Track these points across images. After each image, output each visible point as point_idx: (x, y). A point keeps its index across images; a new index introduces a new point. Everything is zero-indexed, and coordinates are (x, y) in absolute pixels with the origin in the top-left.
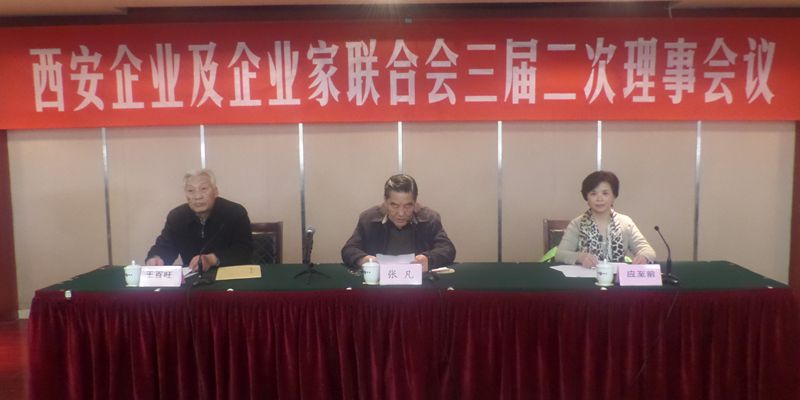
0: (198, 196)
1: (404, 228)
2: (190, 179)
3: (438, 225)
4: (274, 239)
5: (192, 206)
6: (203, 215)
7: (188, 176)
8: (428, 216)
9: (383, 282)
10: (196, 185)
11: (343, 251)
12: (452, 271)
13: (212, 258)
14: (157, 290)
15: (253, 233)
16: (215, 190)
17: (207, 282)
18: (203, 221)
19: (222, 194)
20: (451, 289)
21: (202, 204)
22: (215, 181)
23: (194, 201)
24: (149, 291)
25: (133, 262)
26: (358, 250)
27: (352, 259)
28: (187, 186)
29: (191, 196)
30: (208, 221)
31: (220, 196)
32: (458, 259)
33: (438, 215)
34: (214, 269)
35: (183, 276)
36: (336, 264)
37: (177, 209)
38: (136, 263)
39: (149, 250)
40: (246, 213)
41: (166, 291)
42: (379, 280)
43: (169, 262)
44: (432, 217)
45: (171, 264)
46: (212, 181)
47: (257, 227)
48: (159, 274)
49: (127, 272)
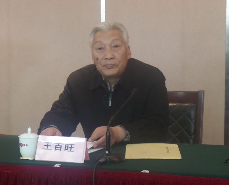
0: (109, 56)
2: (98, 34)
4: (193, 113)
5: (99, 67)
6: (112, 81)
7: (96, 30)
10: (107, 41)
13: (119, 131)
14: (57, 166)
15: (170, 104)
16: (127, 50)
17: (116, 160)
18: (111, 87)
19: (136, 55)
21: (113, 66)
22: (128, 38)
23: (104, 62)
24: (48, 166)
25: (29, 130)
28: (95, 42)
29: (100, 55)
30: (118, 87)
31: (133, 56)
34: (122, 144)
35: (87, 150)
37: (81, 71)
38: (32, 132)
39: (42, 117)
40: (164, 79)
41: (66, 167)
43: (67, 132)
45: (69, 135)
46: (125, 36)
47: (175, 97)
48: (58, 147)
49: (21, 141)
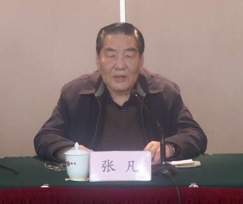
1: (126, 104)
3: (178, 100)
8: (162, 86)
9: (95, 177)
11: (37, 140)
12: (197, 163)
20: (195, 186)
26: (59, 137)
27: (52, 149)
32: (210, 151)
33: (176, 86)
36: (28, 158)
42: (88, 176)
44: (167, 88)
